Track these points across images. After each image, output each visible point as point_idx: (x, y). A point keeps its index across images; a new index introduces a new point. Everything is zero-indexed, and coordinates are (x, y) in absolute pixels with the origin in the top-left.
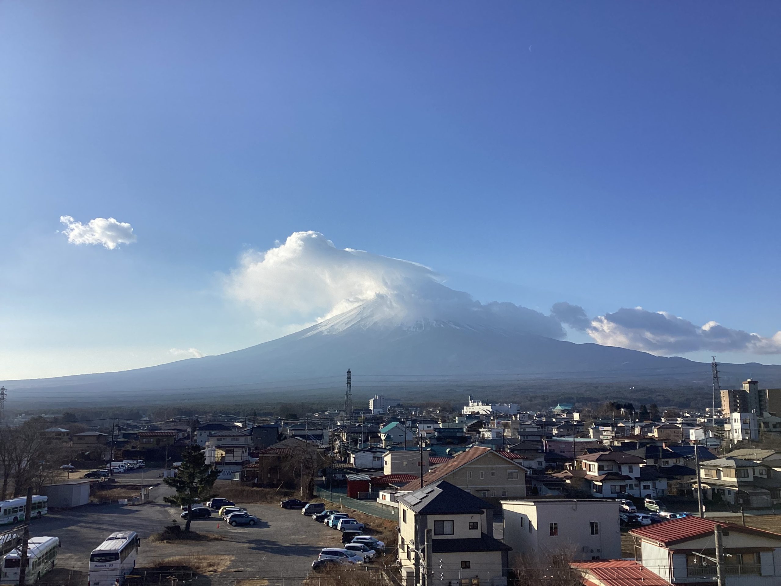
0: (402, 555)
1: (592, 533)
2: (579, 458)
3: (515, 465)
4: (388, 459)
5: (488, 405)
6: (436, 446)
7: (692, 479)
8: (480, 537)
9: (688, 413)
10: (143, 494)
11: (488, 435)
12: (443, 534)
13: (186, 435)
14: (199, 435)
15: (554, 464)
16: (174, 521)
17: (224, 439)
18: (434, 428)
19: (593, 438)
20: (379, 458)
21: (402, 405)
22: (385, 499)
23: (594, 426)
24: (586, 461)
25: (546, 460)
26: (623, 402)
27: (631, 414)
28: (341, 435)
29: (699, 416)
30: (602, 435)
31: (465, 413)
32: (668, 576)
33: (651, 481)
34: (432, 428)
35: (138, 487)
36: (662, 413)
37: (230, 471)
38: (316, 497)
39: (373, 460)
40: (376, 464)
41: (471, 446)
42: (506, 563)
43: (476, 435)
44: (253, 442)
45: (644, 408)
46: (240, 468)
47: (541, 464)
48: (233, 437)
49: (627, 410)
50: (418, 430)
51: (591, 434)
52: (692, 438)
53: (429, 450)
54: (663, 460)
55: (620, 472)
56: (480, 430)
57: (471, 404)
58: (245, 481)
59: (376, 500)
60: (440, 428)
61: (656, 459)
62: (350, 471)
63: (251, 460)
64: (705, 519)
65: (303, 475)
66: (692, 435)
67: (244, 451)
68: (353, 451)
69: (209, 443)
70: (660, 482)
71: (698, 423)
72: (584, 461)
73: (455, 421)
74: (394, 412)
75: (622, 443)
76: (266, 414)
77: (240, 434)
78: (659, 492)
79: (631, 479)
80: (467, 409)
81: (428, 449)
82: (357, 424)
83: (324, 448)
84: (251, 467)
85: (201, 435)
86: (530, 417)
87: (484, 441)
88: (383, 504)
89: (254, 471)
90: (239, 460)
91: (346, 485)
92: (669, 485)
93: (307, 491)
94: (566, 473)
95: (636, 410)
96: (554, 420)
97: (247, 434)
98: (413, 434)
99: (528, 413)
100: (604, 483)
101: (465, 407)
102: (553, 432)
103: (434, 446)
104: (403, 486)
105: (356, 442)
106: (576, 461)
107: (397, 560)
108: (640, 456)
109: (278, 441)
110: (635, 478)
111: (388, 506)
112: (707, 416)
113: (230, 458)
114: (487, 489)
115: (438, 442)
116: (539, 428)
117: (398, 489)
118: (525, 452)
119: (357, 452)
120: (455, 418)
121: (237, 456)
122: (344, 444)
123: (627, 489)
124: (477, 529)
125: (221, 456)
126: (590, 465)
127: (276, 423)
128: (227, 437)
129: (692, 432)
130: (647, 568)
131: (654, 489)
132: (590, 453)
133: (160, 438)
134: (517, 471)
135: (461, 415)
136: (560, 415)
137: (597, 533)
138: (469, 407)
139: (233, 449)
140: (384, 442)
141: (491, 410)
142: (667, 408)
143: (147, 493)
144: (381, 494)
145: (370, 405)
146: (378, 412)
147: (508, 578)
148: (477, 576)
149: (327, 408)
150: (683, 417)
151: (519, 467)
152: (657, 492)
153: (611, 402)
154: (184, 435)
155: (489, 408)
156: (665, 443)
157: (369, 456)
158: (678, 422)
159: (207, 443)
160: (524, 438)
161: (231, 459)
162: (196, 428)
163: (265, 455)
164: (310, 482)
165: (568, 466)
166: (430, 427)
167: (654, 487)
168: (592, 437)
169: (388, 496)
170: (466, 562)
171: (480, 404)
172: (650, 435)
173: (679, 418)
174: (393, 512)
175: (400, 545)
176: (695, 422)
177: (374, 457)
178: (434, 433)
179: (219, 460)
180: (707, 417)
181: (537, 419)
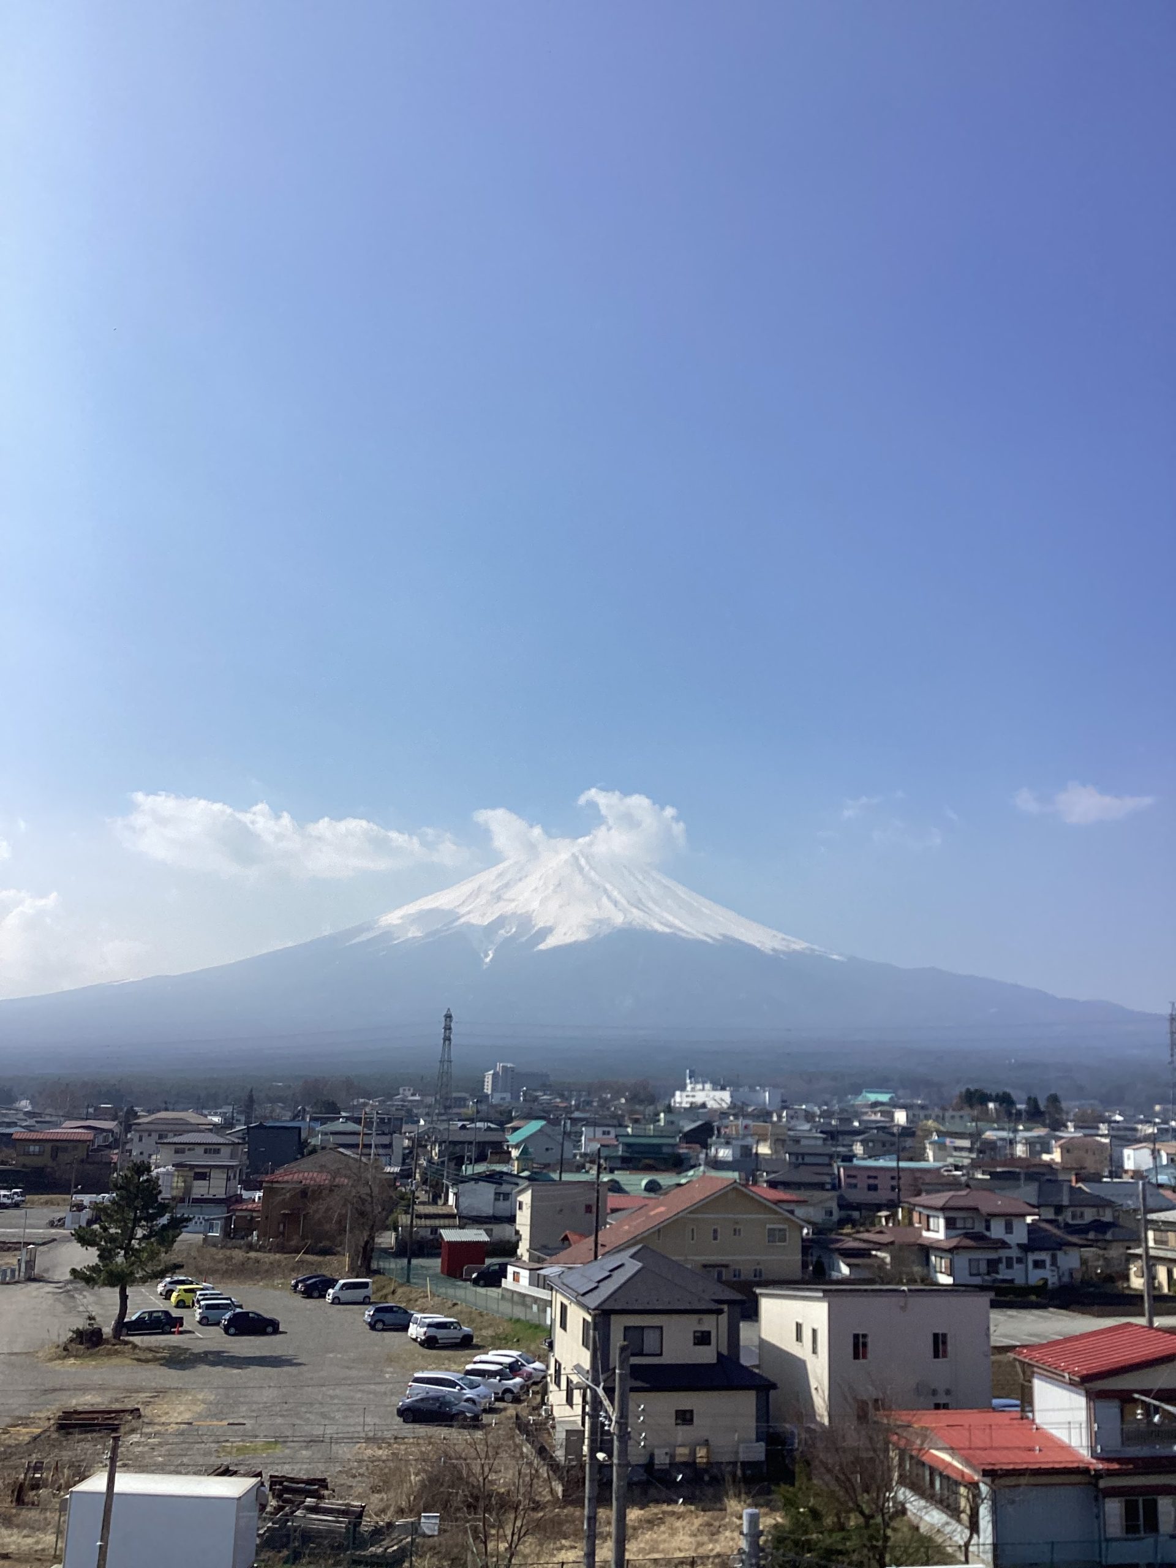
0: (556, 1396)
1: (936, 1355)
2: (907, 1202)
3: (781, 1214)
4: (526, 1198)
5: (723, 1088)
6: (620, 1172)
7: (1129, 1248)
8: (715, 1361)
9: (1120, 1114)
10: (23, 1260)
11: (724, 1153)
12: (641, 1354)
13: (111, 1139)
14: (136, 1139)
15: (856, 1214)
16: (91, 1318)
17: (189, 1150)
18: (616, 1136)
19: (934, 1161)
20: (507, 1196)
21: (550, 1086)
22: (518, 1281)
23: (936, 1138)
24: (921, 1209)
25: (841, 1207)
26: (992, 1090)
27: (1010, 1114)
28: (429, 1148)
29: (1141, 1122)
30: (952, 1156)
31: (677, 1105)
32: (1085, 1443)
33: (1050, 1252)
34: (613, 1135)
35: (14, 1246)
36: (1067, 1113)
37: (201, 1217)
38: (378, 1272)
39: (496, 1199)
40: (503, 1207)
41: (691, 1173)
42: (764, 1413)
43: (701, 1152)
44: (248, 1158)
45: (1033, 1102)
46: (220, 1212)
47: (831, 1213)
48: (208, 1147)
49: (1000, 1105)
50: (583, 1138)
51: (930, 1154)
52: (1129, 1165)
53: (609, 1181)
54: (1071, 1209)
55: (988, 1234)
56: (709, 1141)
57: (689, 1088)
58: (233, 1238)
59: (500, 1282)
60: (628, 1135)
61: (1059, 1209)
62: (447, 1222)
63: (246, 1195)
64: (1158, 1329)
65: (351, 1229)
66: (1129, 1158)
67: (232, 1177)
68: (452, 1179)
69: (159, 1157)
70: (1066, 1253)
71: (1139, 1135)
72: (917, 1209)
73: (659, 1121)
74: (534, 1101)
75: (990, 1174)
76: (273, 1100)
77: (221, 1140)
78: (1063, 1274)
79: (1010, 1248)
80: (681, 1096)
81: (605, 1179)
82: (460, 1124)
83: (393, 1173)
84: (246, 1210)
85: (141, 1140)
86: (809, 1117)
87: (717, 1164)
88: (513, 1292)
89: (252, 1218)
90: (221, 1194)
91: (437, 1251)
92: (1084, 1262)
93: (359, 1263)
94: (881, 1232)
95: (1019, 1106)
96: (856, 1124)
97: (237, 1141)
98: (574, 1146)
99: (804, 1107)
100: (957, 1254)
101: (678, 1093)
102: (854, 1147)
103: (616, 1172)
104: (556, 1254)
105: (459, 1161)
106: (900, 1210)
107: (544, 1407)
108: (1028, 1201)
109: (299, 1156)
110: (1019, 1245)
111: (524, 1296)
112: (1157, 1120)
113: (200, 1189)
114: (724, 1262)
115: (625, 1165)
116: (825, 1140)
117: (545, 1260)
118: (799, 1189)
119: (462, 1182)
120: (658, 1115)
121: (216, 1187)
122: (433, 1163)
123: (1002, 1266)
124: (709, 1344)
125: (183, 1184)
126: (928, 1217)
127: (293, 1119)
128: (196, 1147)
129: (1127, 1152)
130: (1045, 1427)
131: (1053, 1268)
132: (928, 1192)
133: (58, 1144)
134: (785, 1226)
135: (669, 1110)
136: (866, 1113)
137: (945, 1356)
138: (685, 1094)
139: (207, 1170)
140: (516, 1163)
141: (728, 1100)
142: (1077, 1103)
143: (32, 1259)
144: (510, 1269)
145: (486, 1084)
146: (503, 1099)
147: (767, 1445)
148: (707, 1441)
149: (398, 1089)
150: (1109, 1122)
151: (788, 1219)
152: (1061, 1273)
153: (968, 1090)
154: (105, 1139)
155: (726, 1096)
156: (1076, 1174)
157: (487, 1191)
158: (1100, 1132)
159: (154, 1157)
160: (797, 1159)
161: (204, 1191)
162: (130, 1126)
163: (275, 1185)
164: (367, 1243)
165: (883, 1220)
166: (609, 1133)
167: (1054, 1263)
168: (931, 1158)
169: (525, 1274)
170: (685, 1412)
171: (708, 1086)
172: (1046, 1157)
173: (1103, 1123)
174: (535, 1307)
175: (550, 1375)
176: (1134, 1133)
177: (496, 1194)
178: (617, 1146)
179: (181, 1194)
180: (1159, 1123)
181: (822, 1120)
